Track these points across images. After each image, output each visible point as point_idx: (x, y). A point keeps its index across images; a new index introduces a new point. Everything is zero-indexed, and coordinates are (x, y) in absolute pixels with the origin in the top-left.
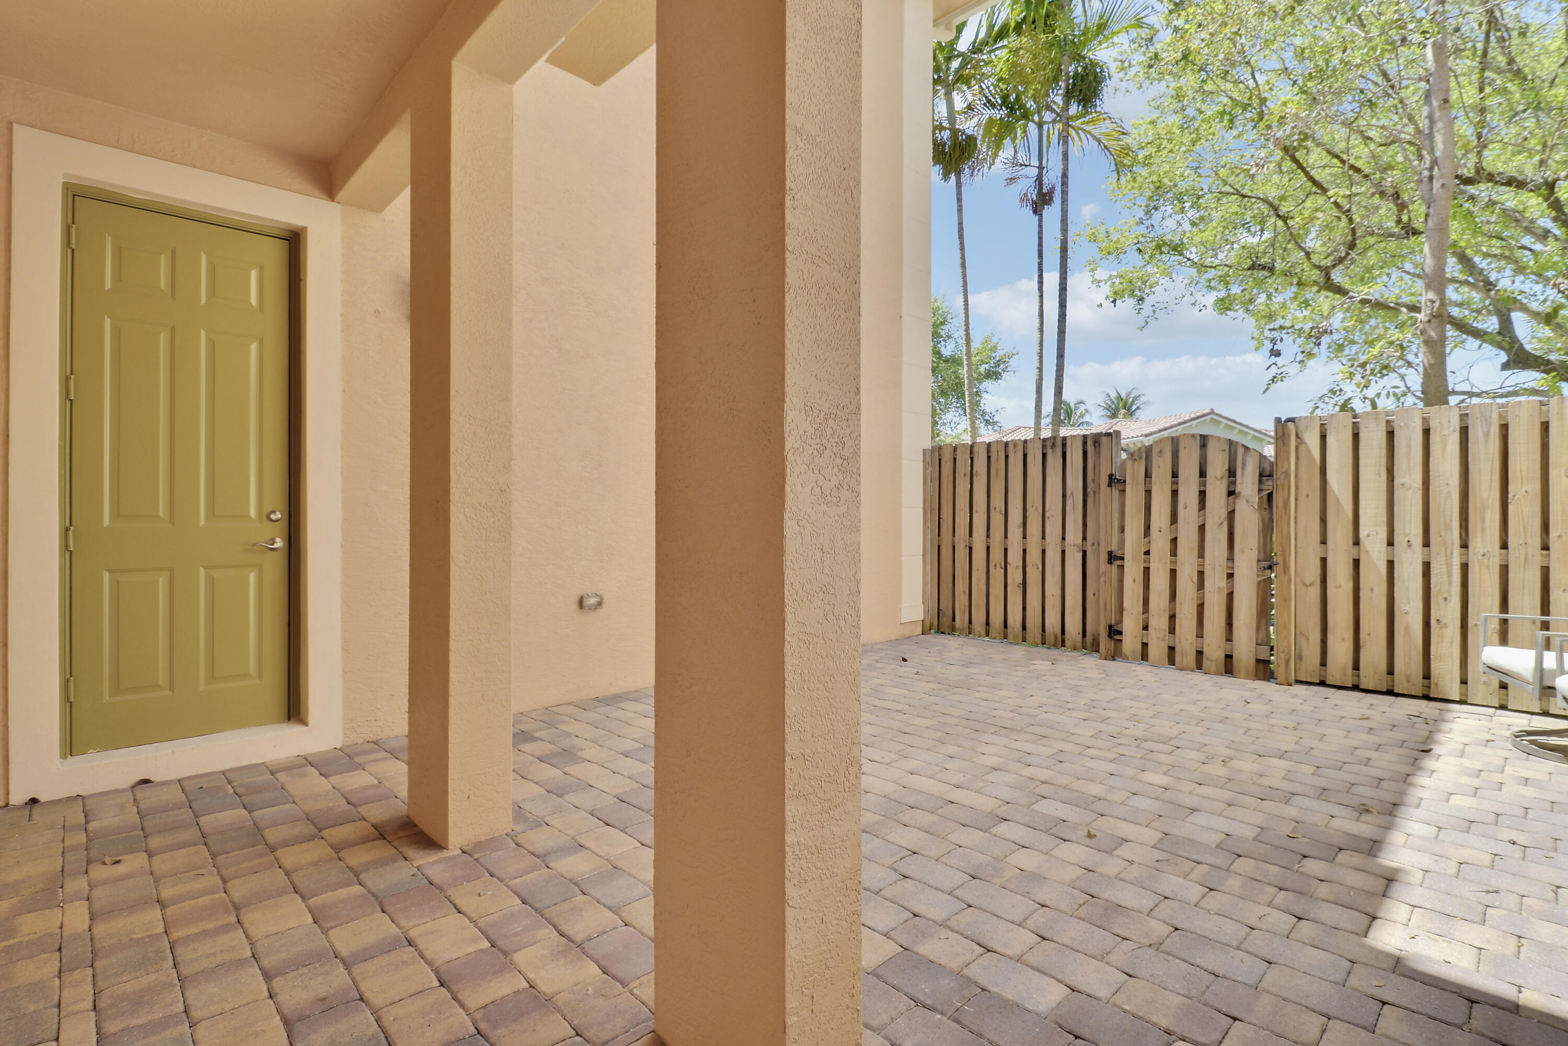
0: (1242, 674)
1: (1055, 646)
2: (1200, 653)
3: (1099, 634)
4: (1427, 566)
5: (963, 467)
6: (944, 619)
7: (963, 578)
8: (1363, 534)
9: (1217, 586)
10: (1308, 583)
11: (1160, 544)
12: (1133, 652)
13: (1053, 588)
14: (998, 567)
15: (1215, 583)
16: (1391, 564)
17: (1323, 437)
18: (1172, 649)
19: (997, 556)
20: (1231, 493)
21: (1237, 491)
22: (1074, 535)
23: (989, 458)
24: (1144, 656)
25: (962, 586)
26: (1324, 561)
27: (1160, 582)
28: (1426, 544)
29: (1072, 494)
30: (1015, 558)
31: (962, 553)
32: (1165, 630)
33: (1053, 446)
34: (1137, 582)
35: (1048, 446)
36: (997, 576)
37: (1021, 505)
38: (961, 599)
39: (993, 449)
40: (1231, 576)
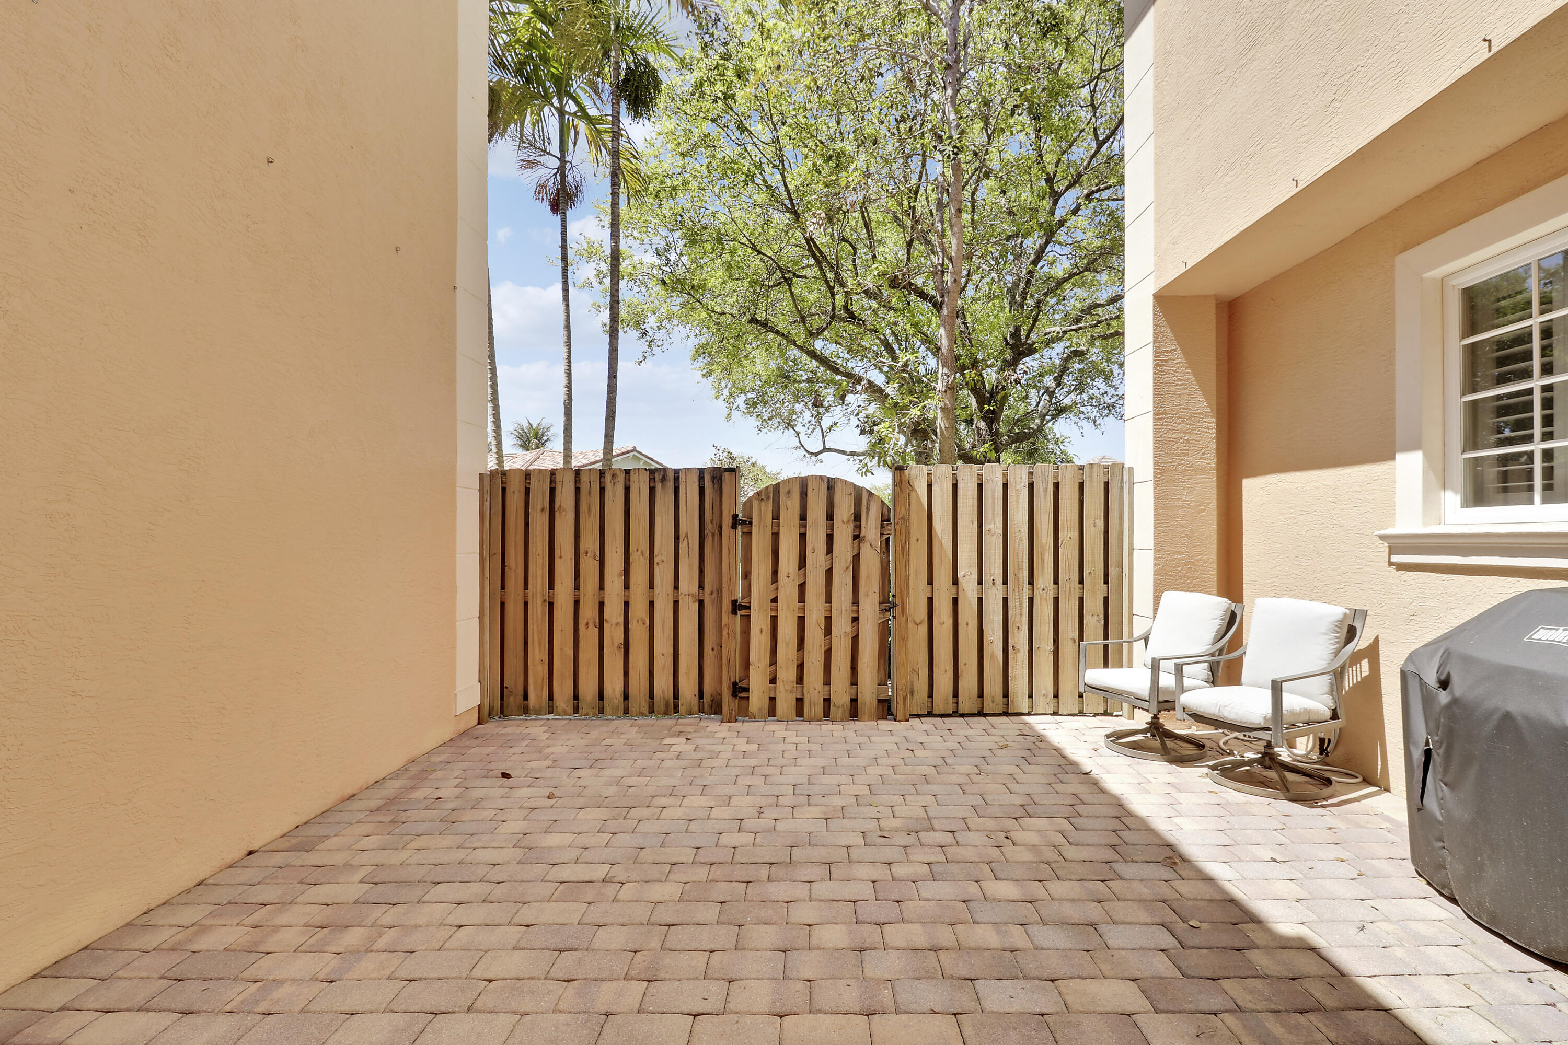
0: (866, 717)
1: (666, 713)
2: (827, 701)
3: (721, 695)
4: (1005, 600)
5: (539, 500)
6: (511, 699)
7: (540, 644)
8: (960, 575)
9: (843, 631)
10: (918, 622)
11: (787, 591)
12: (761, 709)
13: (663, 646)
14: (591, 625)
15: (842, 627)
16: (980, 600)
17: (930, 486)
18: (800, 700)
19: (588, 612)
20: (856, 537)
21: (862, 535)
22: (689, 583)
23: (578, 490)
24: (772, 712)
25: (537, 654)
26: (930, 600)
27: (787, 631)
28: (1005, 582)
29: (687, 536)
30: (614, 613)
31: (539, 611)
32: (793, 682)
33: (664, 479)
34: (764, 633)
35: (656, 479)
36: (589, 636)
37: (621, 550)
38: (538, 670)
39: (584, 478)
40: (855, 620)
